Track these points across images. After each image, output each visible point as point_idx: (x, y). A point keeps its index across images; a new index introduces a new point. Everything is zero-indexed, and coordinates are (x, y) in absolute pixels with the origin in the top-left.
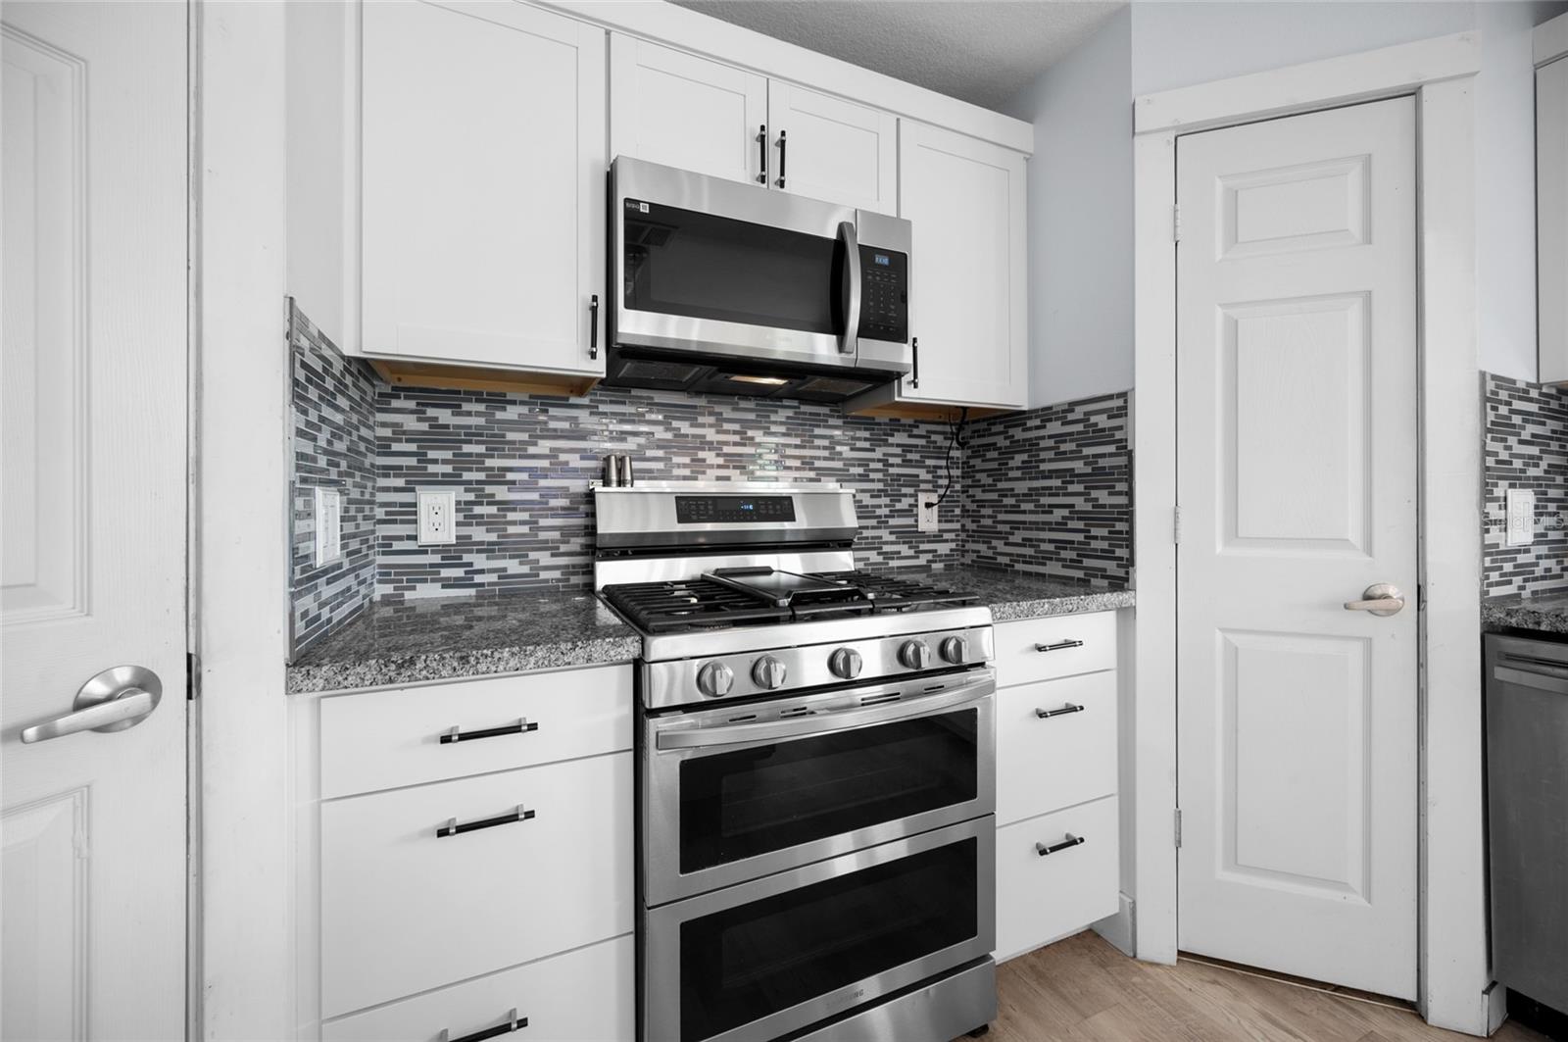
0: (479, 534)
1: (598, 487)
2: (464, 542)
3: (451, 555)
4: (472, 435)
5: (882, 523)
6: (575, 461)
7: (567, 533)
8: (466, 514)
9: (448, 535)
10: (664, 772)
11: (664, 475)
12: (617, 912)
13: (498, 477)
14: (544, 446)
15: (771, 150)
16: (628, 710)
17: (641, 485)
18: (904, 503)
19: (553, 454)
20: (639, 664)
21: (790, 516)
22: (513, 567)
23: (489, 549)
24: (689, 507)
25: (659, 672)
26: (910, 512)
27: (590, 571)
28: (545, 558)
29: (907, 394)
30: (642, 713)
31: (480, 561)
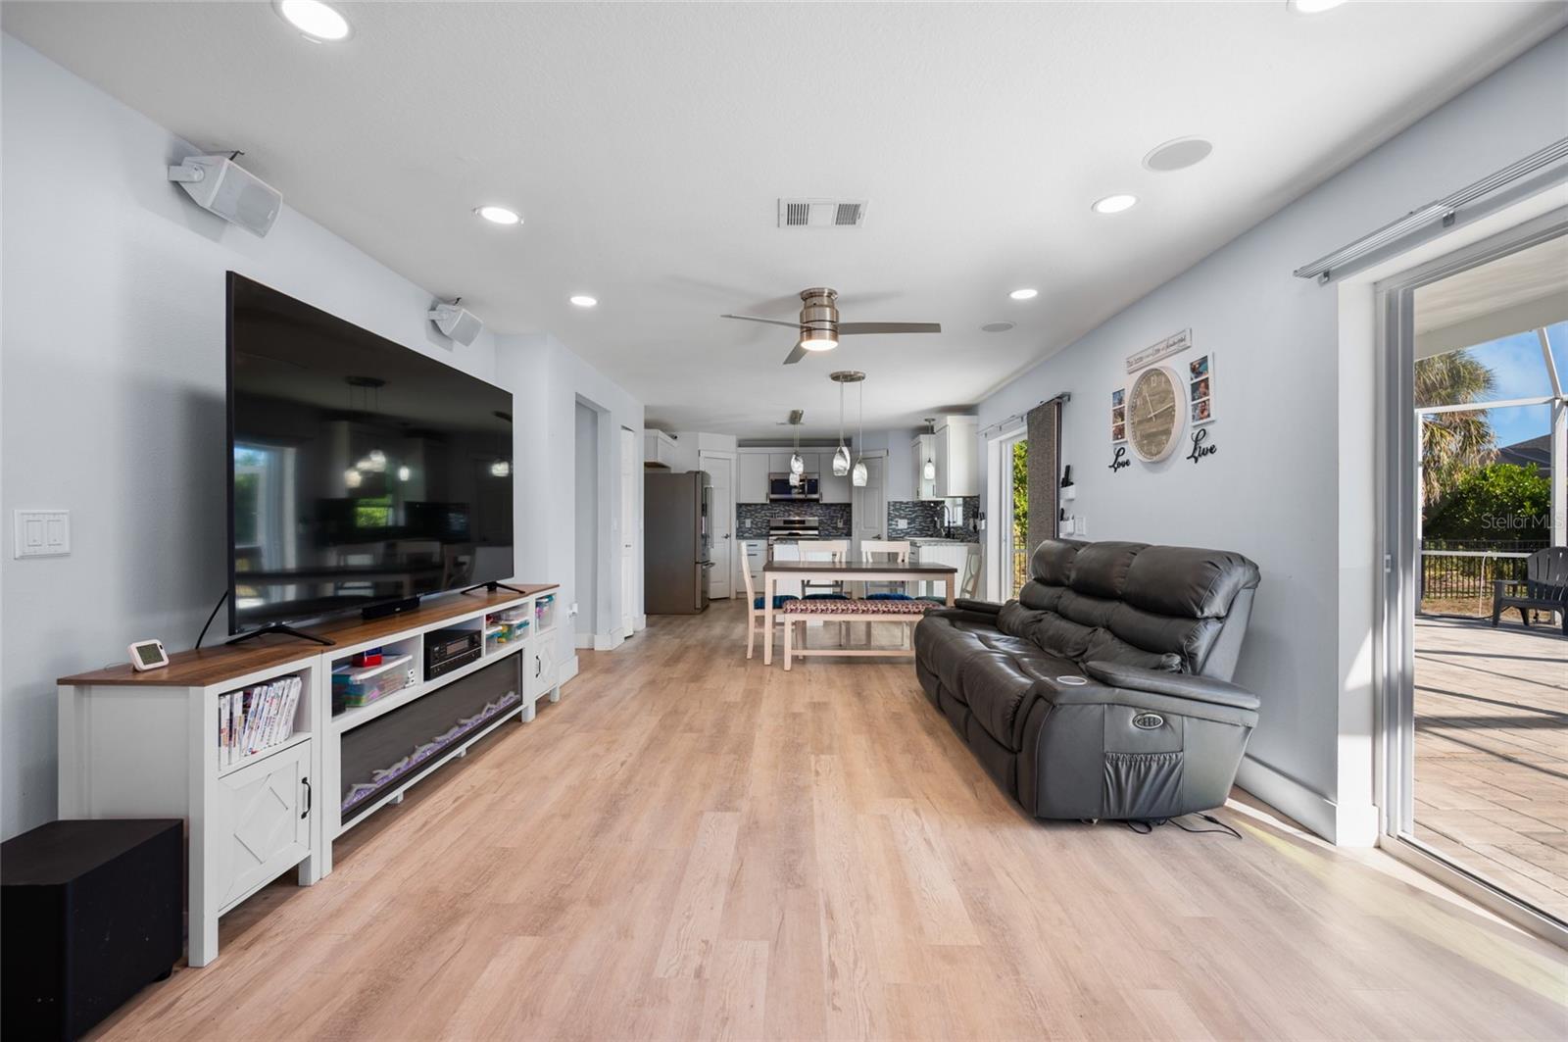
0: (754, 526)
1: (771, 519)
2: (752, 527)
4: (750, 511)
5: (828, 525)
6: (768, 514)
7: (767, 526)
9: (749, 526)
11: (783, 517)
13: (756, 517)
14: (762, 512)
16: (767, 545)
17: (778, 518)
18: (834, 521)
22: (759, 531)
23: (756, 529)
27: (770, 532)
28: (763, 530)
29: (822, 502)
31: (754, 530)
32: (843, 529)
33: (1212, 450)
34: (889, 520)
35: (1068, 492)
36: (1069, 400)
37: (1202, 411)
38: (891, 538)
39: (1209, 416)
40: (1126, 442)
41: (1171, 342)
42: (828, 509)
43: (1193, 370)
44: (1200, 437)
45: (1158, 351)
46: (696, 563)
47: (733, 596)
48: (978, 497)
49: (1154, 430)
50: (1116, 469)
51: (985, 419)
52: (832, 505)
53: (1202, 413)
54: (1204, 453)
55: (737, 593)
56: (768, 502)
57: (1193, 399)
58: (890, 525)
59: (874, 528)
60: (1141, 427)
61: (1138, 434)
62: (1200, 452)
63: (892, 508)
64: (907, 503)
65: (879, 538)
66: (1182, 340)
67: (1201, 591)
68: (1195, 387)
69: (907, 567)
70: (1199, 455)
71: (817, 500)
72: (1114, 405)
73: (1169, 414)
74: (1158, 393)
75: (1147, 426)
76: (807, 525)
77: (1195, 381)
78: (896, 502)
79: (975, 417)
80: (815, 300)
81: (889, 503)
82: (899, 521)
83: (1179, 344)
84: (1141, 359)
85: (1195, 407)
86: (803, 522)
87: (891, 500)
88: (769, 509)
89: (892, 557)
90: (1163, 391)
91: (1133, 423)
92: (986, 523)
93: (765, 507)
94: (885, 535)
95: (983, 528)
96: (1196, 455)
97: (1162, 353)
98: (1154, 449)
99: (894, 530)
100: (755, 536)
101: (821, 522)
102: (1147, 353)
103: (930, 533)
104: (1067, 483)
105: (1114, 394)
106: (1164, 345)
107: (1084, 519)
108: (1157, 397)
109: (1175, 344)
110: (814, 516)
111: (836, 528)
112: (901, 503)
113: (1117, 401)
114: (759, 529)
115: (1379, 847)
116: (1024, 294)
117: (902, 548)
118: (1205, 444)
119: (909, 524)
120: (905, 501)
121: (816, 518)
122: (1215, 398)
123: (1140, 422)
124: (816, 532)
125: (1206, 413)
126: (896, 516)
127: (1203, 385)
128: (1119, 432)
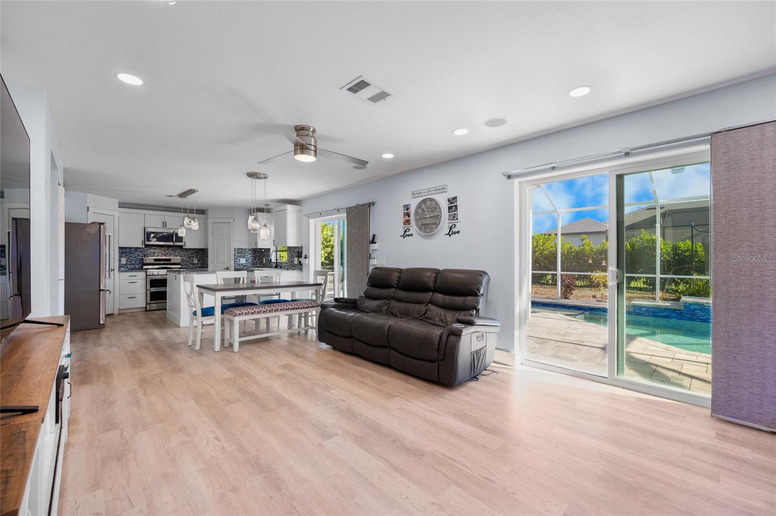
0: (129, 263)
1: (144, 258)
2: (127, 264)
3: (125, 265)
4: (128, 252)
5: (188, 262)
6: (141, 255)
7: (140, 263)
8: (127, 261)
9: (125, 263)
10: (149, 281)
11: (153, 256)
12: (144, 291)
13: (131, 257)
14: (137, 253)
15: (164, 224)
16: (145, 276)
17: (150, 257)
18: (191, 260)
19: (138, 254)
20: (146, 272)
21: (170, 261)
22: (133, 266)
23: (130, 265)
24: (155, 260)
25: (148, 273)
26: (193, 261)
27: (143, 267)
28: (137, 266)
29: (184, 247)
30: (147, 275)
31: (129, 266)
32: (198, 264)
33: (458, 232)
34: (235, 259)
35: (373, 247)
36: (373, 205)
37: (454, 217)
38: (236, 270)
39: (457, 219)
40: (411, 226)
41: (438, 188)
42: (186, 252)
43: (449, 201)
44: (453, 227)
45: (431, 191)
46: (100, 290)
47: (116, 312)
48: (302, 247)
49: (429, 222)
50: (404, 237)
51: (307, 208)
52: (190, 249)
53: (454, 218)
54: (454, 233)
55: (119, 310)
56: (144, 246)
57: (449, 212)
58: (236, 261)
59: (225, 263)
60: (421, 221)
61: (419, 223)
62: (451, 232)
63: (236, 252)
64: (245, 249)
65: (228, 269)
66: (445, 189)
67: (479, 285)
68: (450, 208)
69: (245, 287)
70: (452, 234)
71: (181, 247)
72: (404, 210)
73: (438, 217)
74: (431, 208)
75: (424, 220)
76: (172, 262)
77: (450, 205)
78: (239, 249)
79: (300, 207)
80: (305, 132)
81: (235, 249)
82: (241, 259)
83: (443, 190)
84: (421, 193)
85: (450, 216)
86: (170, 260)
87: (236, 247)
88: (141, 252)
89: (237, 280)
90: (433, 208)
91: (416, 219)
92: (309, 260)
93: (139, 250)
94: (232, 268)
95: (307, 262)
96: (450, 233)
97: (431, 192)
98: (428, 230)
99: (238, 264)
100: (129, 269)
101: (182, 260)
102: (424, 191)
103: (258, 266)
104: (373, 242)
105: (404, 206)
106: (434, 189)
107: (384, 259)
108: (430, 209)
109: (439, 189)
110: (177, 256)
111: (193, 264)
112: (242, 249)
113: (405, 209)
114: (133, 264)
115: (522, 364)
116: (388, 156)
117: (243, 274)
118: (454, 230)
119: (246, 261)
120: (244, 248)
121: (179, 257)
122: (460, 212)
123: (420, 219)
124: (180, 266)
125: (455, 218)
126: (239, 257)
127: (454, 207)
128: (407, 222)
